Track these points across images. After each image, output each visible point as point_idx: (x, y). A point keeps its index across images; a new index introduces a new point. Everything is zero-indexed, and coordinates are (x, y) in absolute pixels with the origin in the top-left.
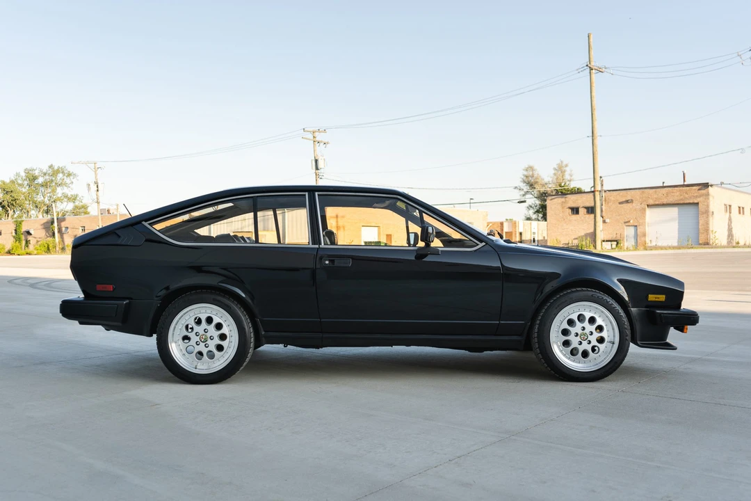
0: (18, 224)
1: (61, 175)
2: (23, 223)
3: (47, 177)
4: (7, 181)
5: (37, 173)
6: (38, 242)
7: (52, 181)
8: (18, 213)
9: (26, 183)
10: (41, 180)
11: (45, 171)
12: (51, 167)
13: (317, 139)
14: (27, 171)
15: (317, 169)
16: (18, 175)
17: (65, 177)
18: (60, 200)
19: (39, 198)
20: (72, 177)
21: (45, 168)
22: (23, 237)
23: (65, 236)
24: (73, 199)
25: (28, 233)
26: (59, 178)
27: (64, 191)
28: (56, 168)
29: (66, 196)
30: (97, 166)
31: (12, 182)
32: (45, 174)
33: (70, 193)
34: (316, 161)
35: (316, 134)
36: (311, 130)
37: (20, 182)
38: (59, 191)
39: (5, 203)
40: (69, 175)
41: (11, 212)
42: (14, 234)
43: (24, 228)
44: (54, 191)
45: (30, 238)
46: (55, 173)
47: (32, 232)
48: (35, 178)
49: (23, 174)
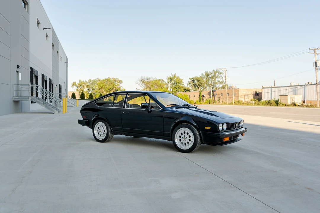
0: (200, 93)
1: (217, 73)
2: (202, 92)
3: (212, 75)
4: (199, 76)
5: (209, 73)
6: (206, 99)
7: (214, 76)
8: (202, 88)
9: (205, 77)
10: (210, 76)
11: (211, 72)
12: (214, 70)
13: (317, 53)
14: (206, 73)
15: (316, 66)
16: (202, 74)
17: (219, 74)
18: (217, 83)
19: (210, 82)
20: (221, 74)
21: (211, 71)
22: (202, 98)
23: (215, 97)
24: (222, 82)
25: (203, 96)
26: (217, 75)
27: (218, 80)
28: (215, 71)
29: (219, 82)
30: (226, 70)
31: (201, 77)
32: (212, 73)
33: (221, 80)
34: (316, 63)
35: (316, 51)
36: (314, 49)
37: (203, 77)
38: (217, 80)
39: (198, 85)
40: (221, 73)
41: (200, 88)
42: (199, 96)
43: (202, 95)
44: (215, 80)
45: (204, 98)
46: (215, 73)
47: (205, 96)
48: (208, 75)
49: (204, 74)
